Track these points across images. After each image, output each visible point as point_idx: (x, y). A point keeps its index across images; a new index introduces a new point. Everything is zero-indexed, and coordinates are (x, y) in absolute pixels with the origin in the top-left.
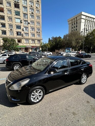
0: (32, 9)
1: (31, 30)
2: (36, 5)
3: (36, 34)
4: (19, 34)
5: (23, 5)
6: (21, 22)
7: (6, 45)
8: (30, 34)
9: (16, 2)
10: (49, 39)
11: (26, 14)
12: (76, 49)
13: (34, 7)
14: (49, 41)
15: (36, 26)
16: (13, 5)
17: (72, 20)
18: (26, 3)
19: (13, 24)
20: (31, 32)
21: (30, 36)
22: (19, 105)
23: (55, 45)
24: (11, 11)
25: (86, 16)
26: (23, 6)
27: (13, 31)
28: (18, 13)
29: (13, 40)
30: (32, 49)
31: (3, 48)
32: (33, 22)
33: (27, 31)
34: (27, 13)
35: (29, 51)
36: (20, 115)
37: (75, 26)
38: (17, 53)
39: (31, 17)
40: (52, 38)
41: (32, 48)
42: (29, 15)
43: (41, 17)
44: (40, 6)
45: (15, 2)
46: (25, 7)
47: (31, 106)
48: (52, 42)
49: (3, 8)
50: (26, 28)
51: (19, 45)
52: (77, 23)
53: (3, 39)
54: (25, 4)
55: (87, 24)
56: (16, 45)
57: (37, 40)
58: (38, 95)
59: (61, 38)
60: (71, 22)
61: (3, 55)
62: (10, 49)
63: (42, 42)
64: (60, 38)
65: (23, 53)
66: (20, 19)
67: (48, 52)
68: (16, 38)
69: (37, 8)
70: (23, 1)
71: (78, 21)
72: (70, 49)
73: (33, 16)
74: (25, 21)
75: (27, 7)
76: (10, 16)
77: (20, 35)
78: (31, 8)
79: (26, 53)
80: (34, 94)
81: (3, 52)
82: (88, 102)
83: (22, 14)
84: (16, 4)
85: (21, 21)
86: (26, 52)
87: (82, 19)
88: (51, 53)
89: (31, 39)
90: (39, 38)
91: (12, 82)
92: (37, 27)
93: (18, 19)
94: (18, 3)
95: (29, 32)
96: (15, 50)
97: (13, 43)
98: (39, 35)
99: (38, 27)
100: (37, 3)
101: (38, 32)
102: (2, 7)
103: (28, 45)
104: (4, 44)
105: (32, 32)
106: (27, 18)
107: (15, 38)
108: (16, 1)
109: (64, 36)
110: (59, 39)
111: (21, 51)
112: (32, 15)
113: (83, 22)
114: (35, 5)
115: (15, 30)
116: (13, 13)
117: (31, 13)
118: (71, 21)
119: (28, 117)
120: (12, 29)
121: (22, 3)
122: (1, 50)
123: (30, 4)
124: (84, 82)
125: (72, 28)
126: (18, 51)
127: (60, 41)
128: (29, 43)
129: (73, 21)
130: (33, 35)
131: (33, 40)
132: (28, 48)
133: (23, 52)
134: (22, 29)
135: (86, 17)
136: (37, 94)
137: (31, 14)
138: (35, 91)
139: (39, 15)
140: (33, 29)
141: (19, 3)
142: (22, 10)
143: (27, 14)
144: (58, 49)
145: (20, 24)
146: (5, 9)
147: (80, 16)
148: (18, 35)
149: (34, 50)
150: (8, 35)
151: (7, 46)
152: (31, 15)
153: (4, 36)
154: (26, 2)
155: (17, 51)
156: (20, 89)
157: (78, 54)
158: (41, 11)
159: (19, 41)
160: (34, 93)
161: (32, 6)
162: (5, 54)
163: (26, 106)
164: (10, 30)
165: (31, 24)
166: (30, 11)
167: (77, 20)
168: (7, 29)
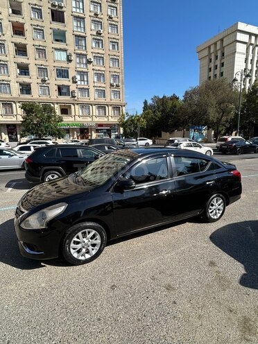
0: (98, 21)
1: (95, 81)
2: (109, 10)
3: (108, 91)
4: (64, 91)
5: (73, 13)
6: (69, 60)
7: (32, 120)
8: (92, 90)
9: (55, 6)
10: (145, 103)
11: (82, 37)
12: (220, 129)
13: (102, 16)
14: (146, 107)
15: (108, 67)
16: (47, 15)
17: (209, 47)
18: (81, 7)
19: (47, 64)
20: (96, 84)
21: (93, 96)
22: (44, 266)
23: (161, 119)
24: (43, 30)
25: (250, 34)
26: (74, 17)
27: (49, 84)
28: (60, 37)
29: (48, 108)
30: (97, 131)
31: (23, 131)
32: (99, 58)
33: (86, 83)
34: (84, 34)
35: (91, 136)
36: (43, 285)
37: (218, 63)
38: (61, 142)
39: (94, 46)
40: (152, 99)
41: (99, 128)
42: (89, 39)
43: (121, 43)
44: (118, 12)
45: (53, 5)
46: (79, 19)
47: (70, 269)
48: (154, 112)
49: (23, 24)
50: (82, 74)
51: (64, 120)
52: (223, 54)
53: (24, 107)
54: (78, 11)
55: (253, 57)
56: (55, 121)
57: (111, 105)
58: (89, 243)
59: (178, 98)
60: (206, 53)
61: (21, 149)
62: (42, 131)
63: (124, 111)
64: (175, 98)
65: (75, 141)
66: (65, 50)
67: (140, 140)
68: (57, 103)
69: (112, 18)
70: (74, 3)
71: (225, 49)
72: (201, 130)
73: (100, 42)
74: (80, 55)
75: (84, 18)
76: (41, 43)
77: (67, 94)
78: (95, 21)
79: (81, 141)
80: (78, 240)
81: (24, 140)
82: (212, 264)
83: (70, 38)
84: (56, 11)
85: (68, 56)
86: (82, 138)
87: (238, 44)
88: (150, 142)
89: (95, 105)
90: (116, 101)
91: (26, 212)
92: (112, 70)
93: (62, 53)
94: (60, 10)
95: (91, 84)
96: (53, 134)
97: (49, 117)
98: (117, 93)
99: (115, 70)
100: (111, 6)
101: (115, 84)
102: (21, 21)
103: (87, 121)
104: (26, 119)
105: (99, 85)
106: (84, 48)
107: (53, 103)
108: (57, 4)
109: (187, 93)
110: (171, 102)
111: (70, 136)
112: (99, 40)
113: (240, 53)
114: (106, 11)
115: (54, 81)
116: (49, 37)
117: (95, 34)
118: (207, 50)
119: (61, 292)
120: (46, 79)
121: (70, 8)
122: (19, 136)
123: (92, 9)
124: (215, 217)
125: (210, 70)
126: (60, 136)
127: (175, 107)
128: (91, 114)
129: (212, 50)
130: (102, 93)
131: (102, 107)
132: (87, 129)
133: (76, 139)
134: (73, 78)
135: (250, 38)
136: (86, 241)
137: (96, 37)
138: (80, 234)
139: (117, 37)
140: (100, 75)
141: (64, 9)
142: (70, 26)
143: (85, 37)
144: (171, 129)
145: (65, 65)
146: (27, 27)
147: (232, 35)
148: (60, 93)
149: (105, 133)
150: (36, 95)
151: (34, 124)
152: (96, 39)
153: (26, 97)
154: (81, 4)
155: (59, 138)
156: (43, 225)
157: (223, 143)
158: (120, 26)
159: (65, 111)
160: (78, 238)
161: (96, 15)
162: (28, 145)
163: (60, 268)
164: (39, 81)
165: (95, 63)
166: (93, 28)
167: (223, 48)
168: (33, 79)
